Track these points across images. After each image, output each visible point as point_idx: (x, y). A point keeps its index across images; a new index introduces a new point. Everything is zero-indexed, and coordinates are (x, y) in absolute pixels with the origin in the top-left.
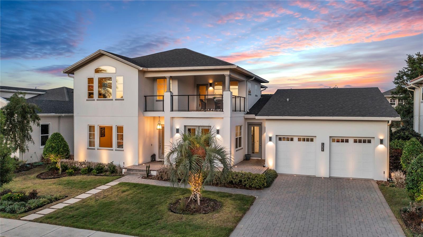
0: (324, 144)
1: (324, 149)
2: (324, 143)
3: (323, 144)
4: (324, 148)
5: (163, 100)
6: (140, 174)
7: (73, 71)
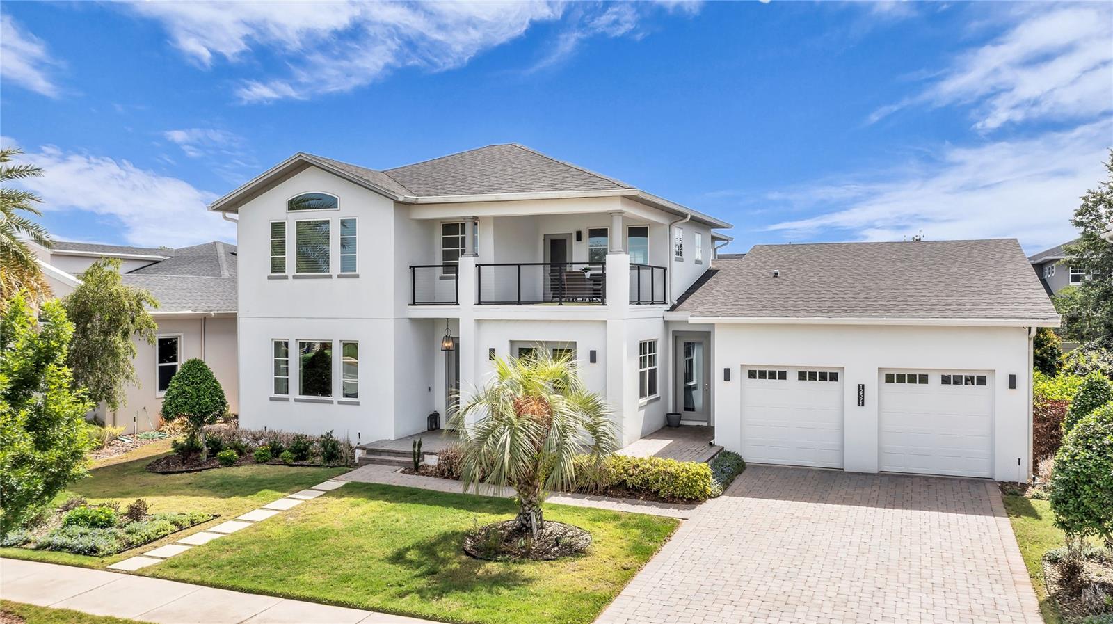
1: (863, 400)
2: (863, 386)
3: (861, 388)
4: (863, 397)
5: (457, 278)
6: (398, 462)
7: (234, 205)
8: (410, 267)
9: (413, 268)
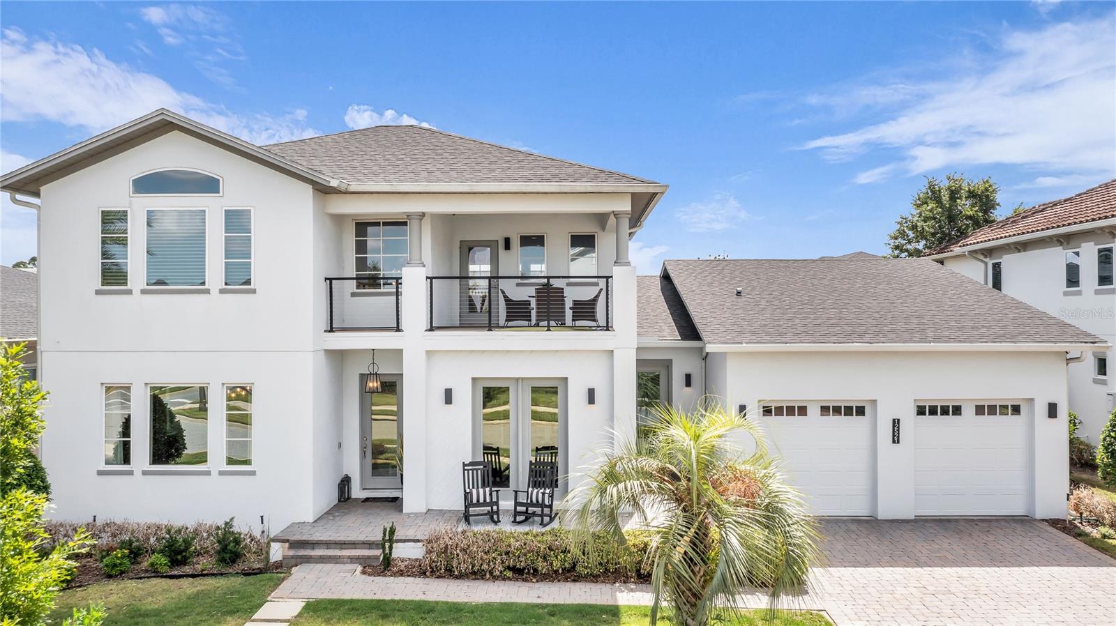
0: (898, 423)
1: (898, 437)
2: (898, 420)
3: (896, 423)
4: (898, 434)
5: (398, 294)
6: (349, 557)
7: (34, 181)
8: (326, 279)
9: (330, 280)
